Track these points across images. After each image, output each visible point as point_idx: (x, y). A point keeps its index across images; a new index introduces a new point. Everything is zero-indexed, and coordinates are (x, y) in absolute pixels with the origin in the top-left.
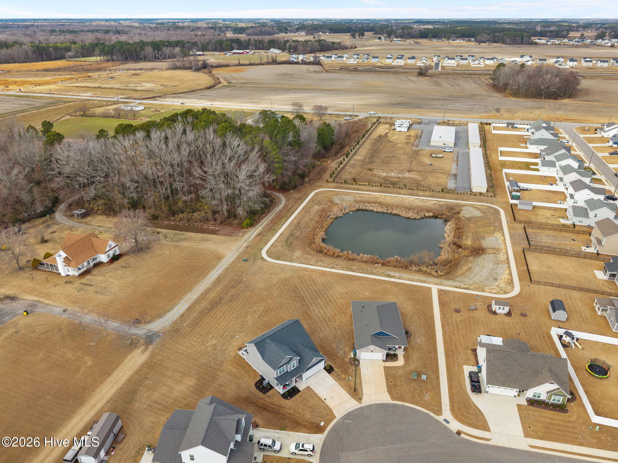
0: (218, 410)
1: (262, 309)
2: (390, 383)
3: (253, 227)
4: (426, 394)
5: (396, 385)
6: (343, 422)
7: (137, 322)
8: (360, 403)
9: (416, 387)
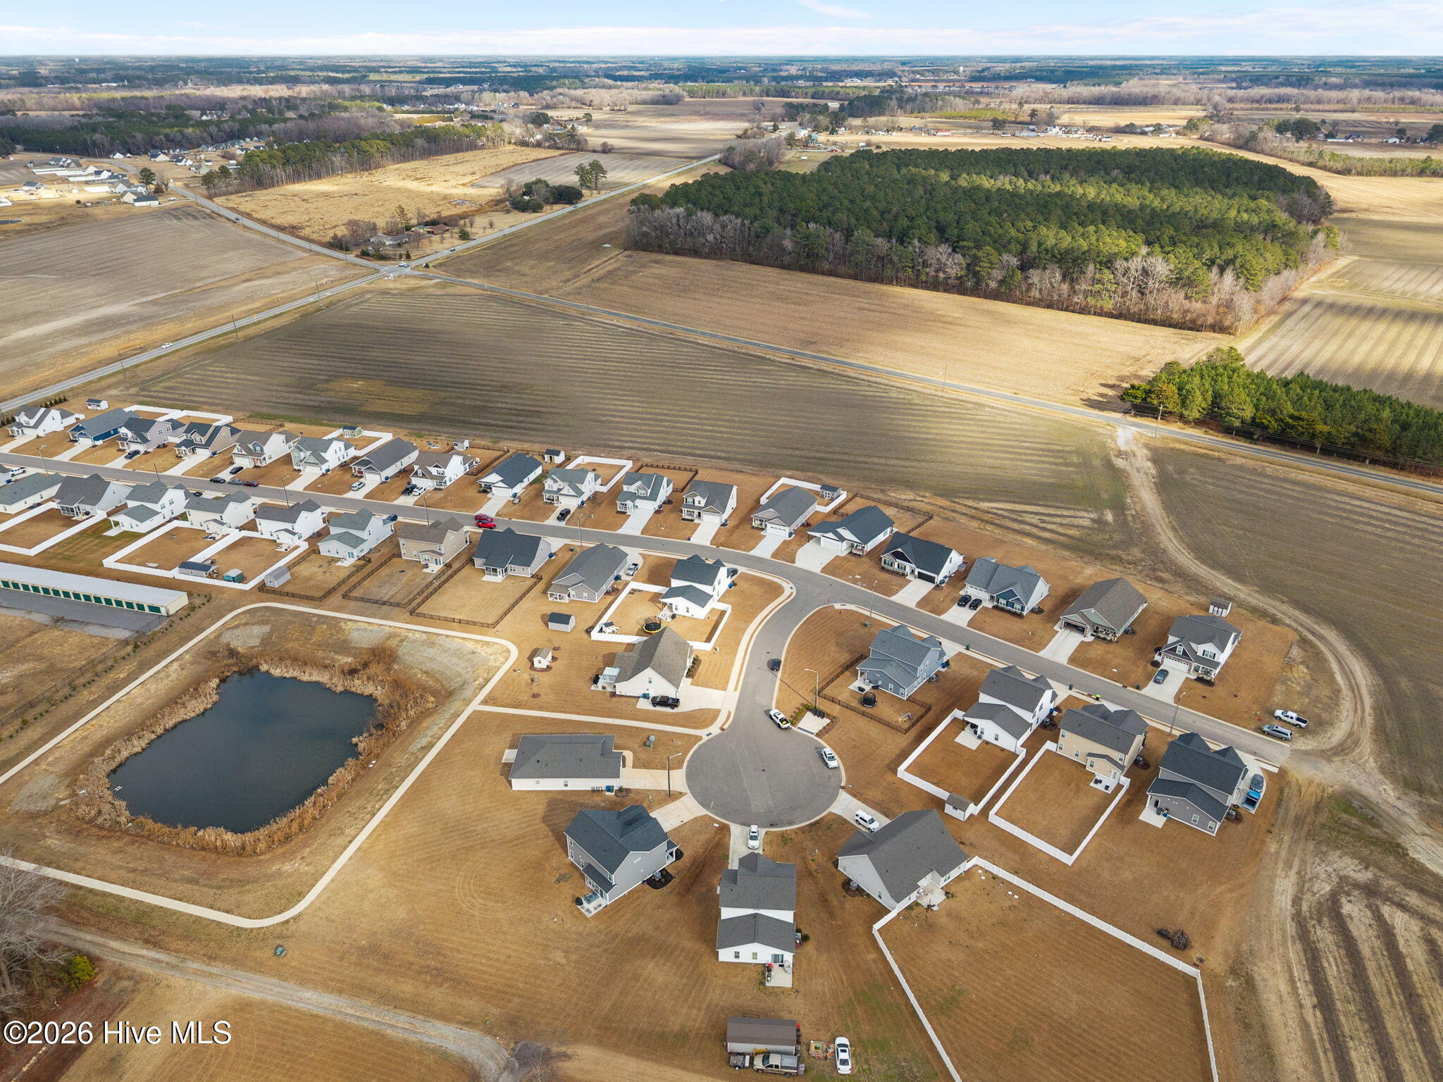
4: (673, 743)
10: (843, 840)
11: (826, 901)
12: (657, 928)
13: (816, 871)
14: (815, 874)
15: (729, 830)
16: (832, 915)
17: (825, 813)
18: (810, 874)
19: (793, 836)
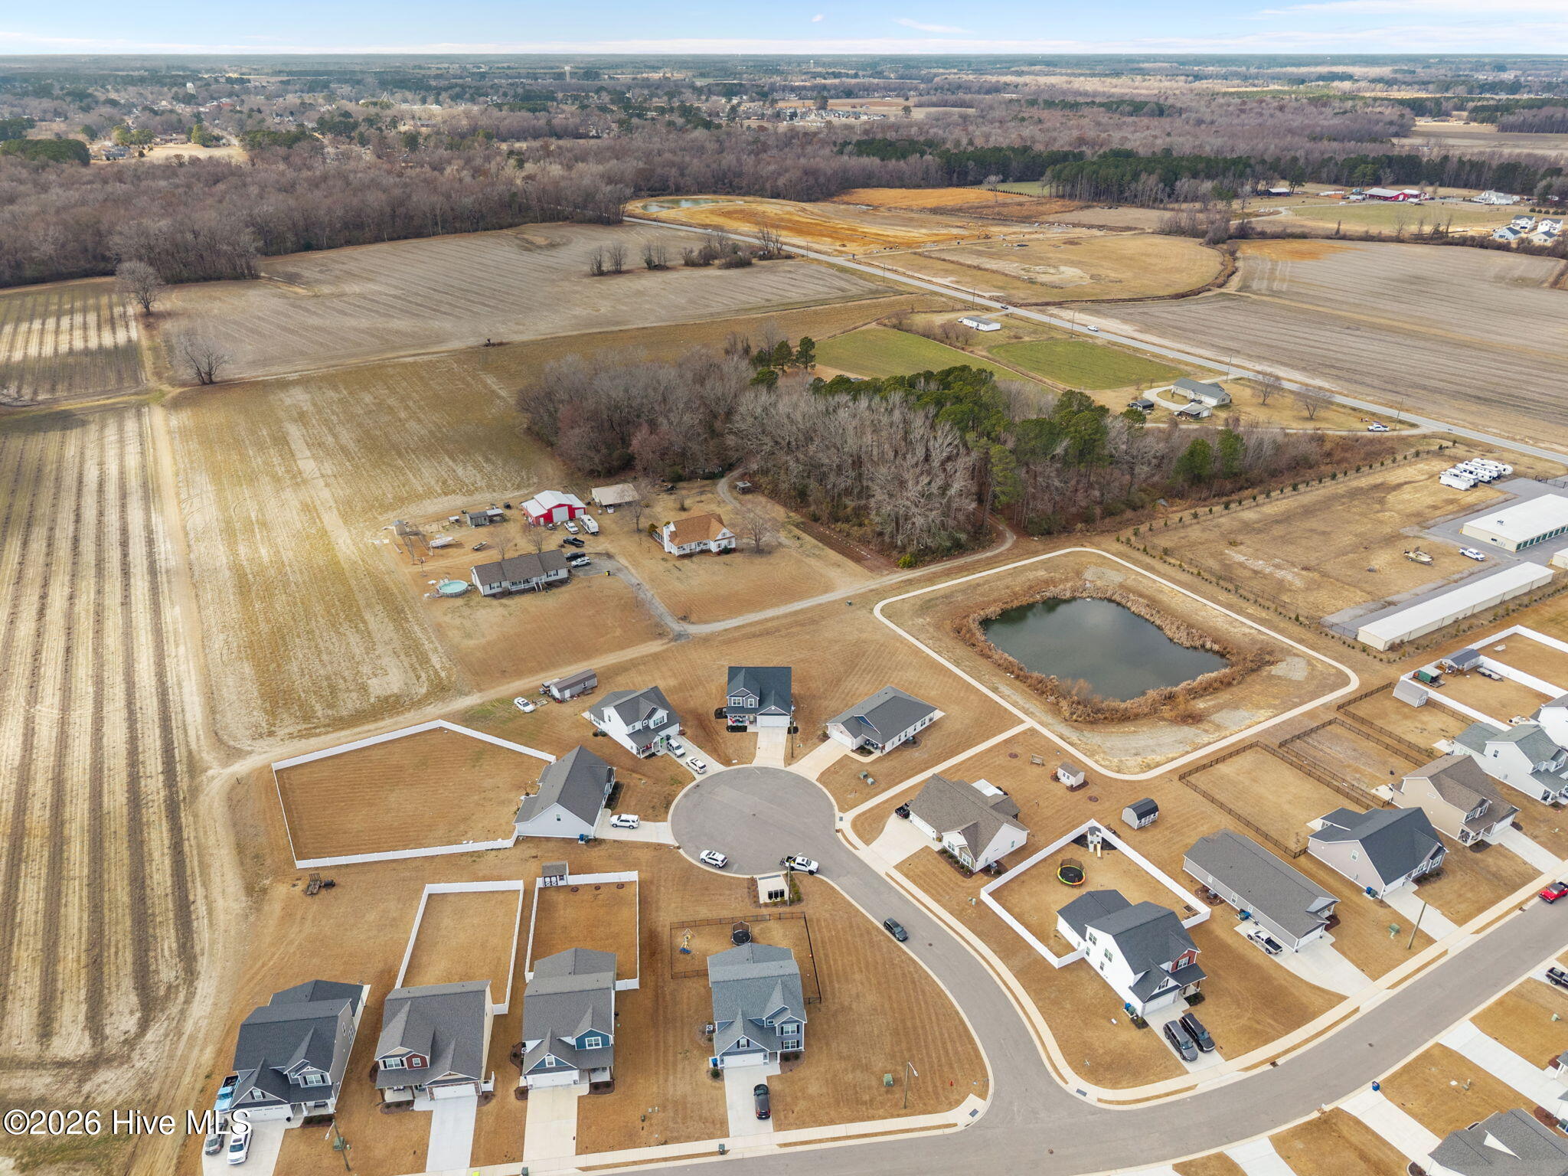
2: (833, 768)
3: (912, 569)
5: (835, 772)
6: (753, 770)
7: (685, 618)
8: (785, 767)
9: (852, 784)
13: (631, 774)
15: (721, 763)
17: (670, 819)
19: (673, 788)
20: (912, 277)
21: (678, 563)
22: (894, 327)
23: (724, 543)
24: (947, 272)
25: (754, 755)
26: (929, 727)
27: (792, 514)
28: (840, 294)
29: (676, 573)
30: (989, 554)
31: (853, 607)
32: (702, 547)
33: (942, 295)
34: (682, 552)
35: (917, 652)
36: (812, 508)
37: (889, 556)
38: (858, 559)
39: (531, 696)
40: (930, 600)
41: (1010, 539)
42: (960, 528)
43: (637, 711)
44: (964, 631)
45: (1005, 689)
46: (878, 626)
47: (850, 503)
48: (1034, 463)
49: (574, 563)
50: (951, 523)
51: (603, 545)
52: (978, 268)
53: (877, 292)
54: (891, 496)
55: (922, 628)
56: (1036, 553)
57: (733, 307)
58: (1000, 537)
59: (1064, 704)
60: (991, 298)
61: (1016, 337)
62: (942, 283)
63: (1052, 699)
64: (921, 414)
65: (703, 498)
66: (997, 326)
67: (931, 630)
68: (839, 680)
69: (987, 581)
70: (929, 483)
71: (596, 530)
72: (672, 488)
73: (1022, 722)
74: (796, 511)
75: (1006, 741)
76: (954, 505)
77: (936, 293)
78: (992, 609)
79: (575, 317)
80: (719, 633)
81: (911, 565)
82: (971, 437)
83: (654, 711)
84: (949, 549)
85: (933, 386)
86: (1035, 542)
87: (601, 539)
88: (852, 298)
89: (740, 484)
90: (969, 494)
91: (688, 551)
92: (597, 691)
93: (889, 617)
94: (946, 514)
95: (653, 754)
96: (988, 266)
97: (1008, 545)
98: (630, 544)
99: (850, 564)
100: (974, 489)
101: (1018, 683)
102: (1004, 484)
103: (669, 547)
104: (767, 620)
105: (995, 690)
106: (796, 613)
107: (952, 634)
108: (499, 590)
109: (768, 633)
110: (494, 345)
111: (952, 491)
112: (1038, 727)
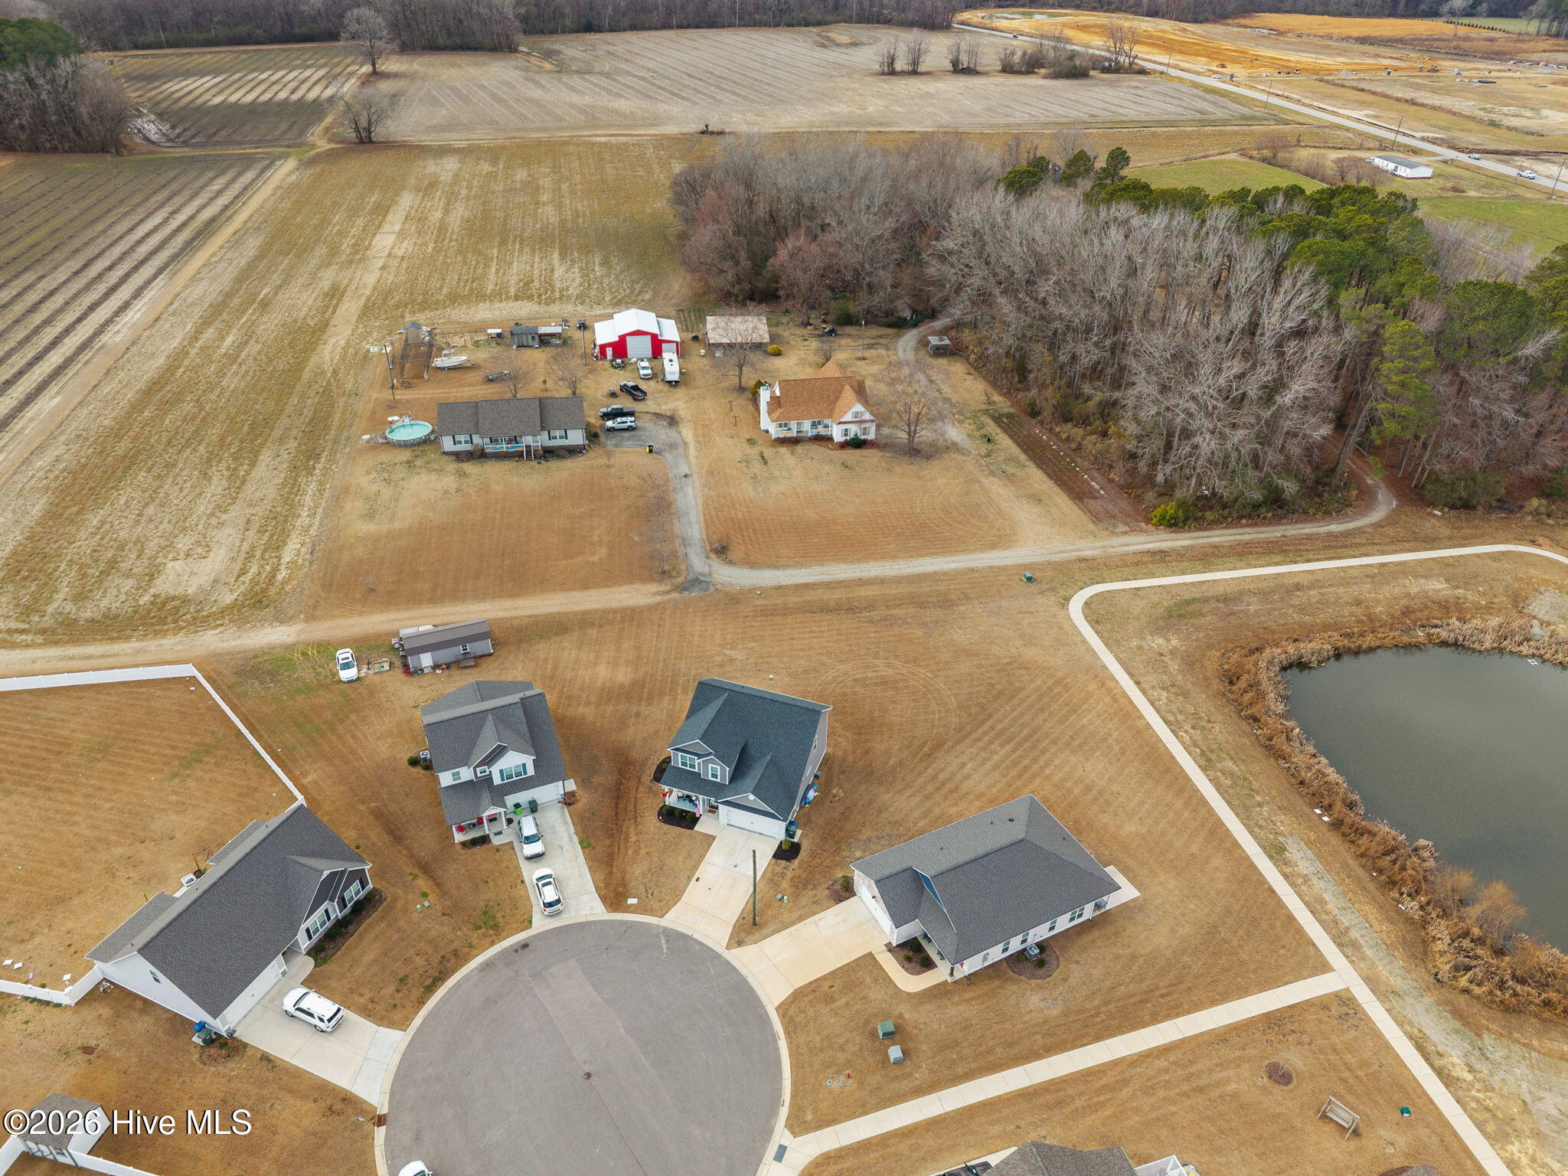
0: (511, 711)
1: (888, 672)
2: (826, 985)
3: (1173, 532)
4: (842, 1078)
5: (829, 999)
6: (657, 936)
7: (721, 551)
8: (728, 947)
9: (852, 1048)
10: (368, 958)
11: (391, 832)
12: (638, 715)
13: (416, 877)
14: (416, 871)
15: (604, 899)
16: (378, 814)
17: (417, 1021)
18: (426, 869)
19: (474, 937)
20: (1310, 106)
21: (768, 452)
22: (1264, 160)
23: (854, 430)
24: (1363, 104)
25: (677, 894)
26: (1090, 925)
27: (997, 398)
28: (1198, 116)
29: (757, 467)
30: (1334, 527)
31: (1033, 587)
32: (821, 430)
33: (1348, 129)
34: (783, 433)
35: (1128, 714)
36: (1034, 392)
37: (1139, 499)
38: (1079, 494)
39: (366, 649)
40: (1188, 602)
41: (1384, 505)
42: (1287, 468)
43: (472, 743)
44: (1242, 684)
45: (1300, 856)
46: (1068, 637)
47: (1096, 394)
48: (1469, 368)
49: (610, 424)
50: (1272, 456)
51: (677, 403)
52: (1413, 102)
53: (1253, 118)
54: (1164, 389)
55: (1156, 661)
56: (1432, 542)
57: (1043, 119)
58: (1367, 499)
59: (1441, 930)
60: (1423, 139)
61: (1455, 189)
62: (1352, 117)
63: (1410, 906)
64: (1260, 245)
65: (868, 353)
66: (1427, 172)
67: (1174, 666)
68: (939, 745)
69: (1317, 582)
70: (1241, 376)
71: (676, 377)
72: (832, 332)
73: (1323, 967)
74: (1007, 394)
75: (1273, 1021)
76: (1286, 425)
77: (1339, 127)
78: (1314, 645)
79: (832, 113)
80: (764, 592)
81: (1174, 524)
82: (1348, 298)
83: (498, 753)
84: (1257, 506)
85: (1298, 208)
86: (1435, 521)
87: (680, 392)
88: (1213, 123)
89: (934, 340)
90: (1322, 407)
91: (794, 434)
92: (485, 664)
93: (1095, 621)
94: (1264, 440)
95: (484, 840)
96: (1426, 101)
97: (1378, 514)
98: (712, 408)
99: (1062, 501)
100: (1335, 400)
101: (1334, 840)
102: (1396, 398)
103: (766, 423)
104: (861, 582)
105: (1276, 852)
106: (919, 579)
107: (1216, 685)
108: (468, 447)
109: (849, 608)
110: (712, 133)
111: (1286, 398)
112: (1363, 995)
